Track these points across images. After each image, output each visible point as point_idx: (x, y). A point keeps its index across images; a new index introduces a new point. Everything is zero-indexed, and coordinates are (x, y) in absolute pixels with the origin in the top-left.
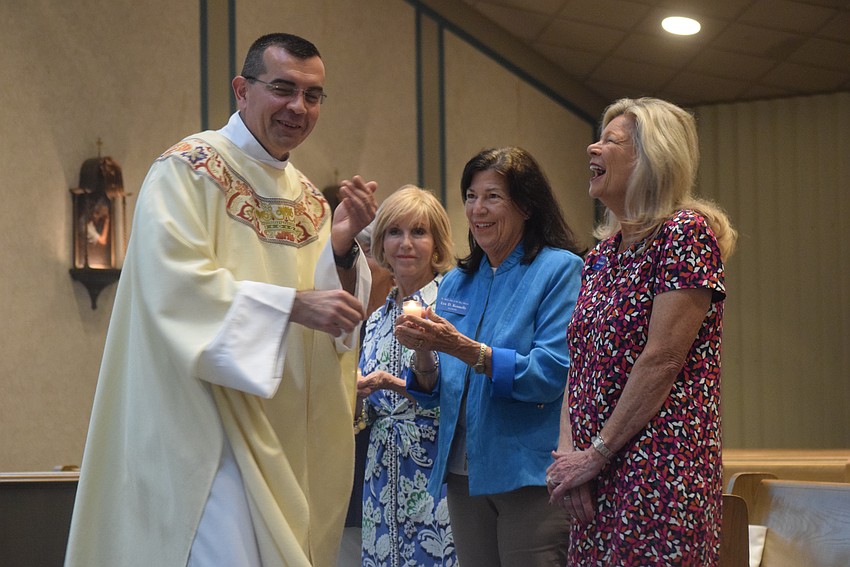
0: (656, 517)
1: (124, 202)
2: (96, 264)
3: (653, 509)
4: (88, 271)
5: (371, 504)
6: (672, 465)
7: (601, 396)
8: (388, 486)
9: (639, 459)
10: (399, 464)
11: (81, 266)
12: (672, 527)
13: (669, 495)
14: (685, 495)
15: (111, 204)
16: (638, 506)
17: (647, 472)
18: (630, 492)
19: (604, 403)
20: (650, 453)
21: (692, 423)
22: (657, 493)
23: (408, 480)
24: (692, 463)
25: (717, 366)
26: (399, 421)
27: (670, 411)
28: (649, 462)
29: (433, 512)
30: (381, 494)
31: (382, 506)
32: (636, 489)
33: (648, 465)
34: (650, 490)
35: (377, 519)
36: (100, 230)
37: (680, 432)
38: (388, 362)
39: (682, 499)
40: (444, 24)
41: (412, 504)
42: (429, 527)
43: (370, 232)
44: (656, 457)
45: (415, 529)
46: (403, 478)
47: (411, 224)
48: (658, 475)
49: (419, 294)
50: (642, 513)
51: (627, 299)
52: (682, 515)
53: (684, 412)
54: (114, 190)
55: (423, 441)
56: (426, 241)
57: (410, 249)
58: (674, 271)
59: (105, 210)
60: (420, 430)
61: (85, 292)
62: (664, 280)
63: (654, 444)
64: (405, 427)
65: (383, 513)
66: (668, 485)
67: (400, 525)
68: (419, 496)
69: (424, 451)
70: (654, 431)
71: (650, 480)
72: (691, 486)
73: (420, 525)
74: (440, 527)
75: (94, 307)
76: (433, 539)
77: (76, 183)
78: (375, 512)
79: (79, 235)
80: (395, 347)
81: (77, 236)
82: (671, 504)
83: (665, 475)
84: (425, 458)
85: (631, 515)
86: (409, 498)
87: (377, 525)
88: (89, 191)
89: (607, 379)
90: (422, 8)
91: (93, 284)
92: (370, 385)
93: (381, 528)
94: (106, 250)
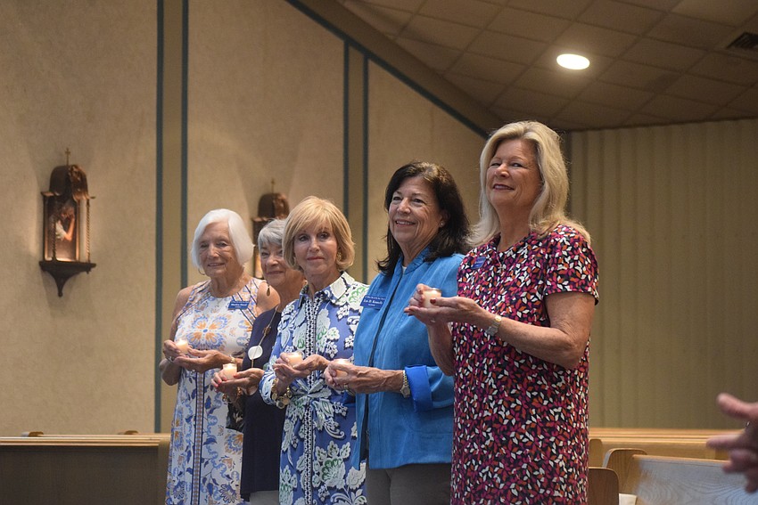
0: (542, 491)
1: (88, 203)
2: (63, 257)
3: (539, 484)
4: (55, 262)
5: (289, 471)
6: (554, 446)
7: (492, 380)
8: (305, 455)
9: (525, 440)
10: (315, 436)
11: (50, 259)
12: (556, 499)
13: (552, 472)
14: (565, 470)
15: (76, 205)
16: (527, 481)
17: (533, 452)
18: (518, 468)
19: (494, 386)
20: (535, 436)
21: (569, 408)
22: (542, 471)
23: (323, 450)
24: (569, 442)
25: (587, 360)
26: (315, 399)
27: (551, 400)
28: (535, 444)
29: (345, 477)
30: (298, 463)
31: (299, 473)
32: (525, 466)
33: (534, 446)
34: (536, 468)
35: (294, 484)
36: (66, 229)
37: (560, 417)
38: (304, 348)
39: (563, 473)
40: (368, 55)
41: (326, 471)
42: (341, 491)
43: (280, 235)
44: (540, 440)
45: (328, 493)
46: (318, 448)
47: (316, 229)
48: (542, 455)
49: (329, 289)
50: (530, 487)
51: (519, 298)
52: (564, 487)
53: (563, 398)
54: (80, 193)
55: (336, 416)
56: (330, 243)
57: (318, 250)
58: (565, 276)
59: (71, 210)
60: (333, 407)
61: (52, 281)
62: (557, 283)
63: (539, 428)
64: (320, 404)
65: (299, 479)
66: (551, 463)
67: (315, 490)
68: (333, 464)
69: (337, 424)
70: (538, 417)
71: (536, 460)
72: (569, 463)
73: (332, 489)
74: (351, 490)
75: (60, 294)
76: (344, 501)
77: (47, 188)
78: (292, 478)
79: (49, 231)
80: (310, 336)
81: (46, 233)
82: (555, 480)
83: (549, 455)
84: (338, 431)
85: (521, 489)
86: (324, 466)
87: (294, 490)
88: (57, 194)
89: (498, 366)
90: (349, 43)
91: (60, 274)
92: (309, 367)
93: (298, 492)
94: (73, 245)
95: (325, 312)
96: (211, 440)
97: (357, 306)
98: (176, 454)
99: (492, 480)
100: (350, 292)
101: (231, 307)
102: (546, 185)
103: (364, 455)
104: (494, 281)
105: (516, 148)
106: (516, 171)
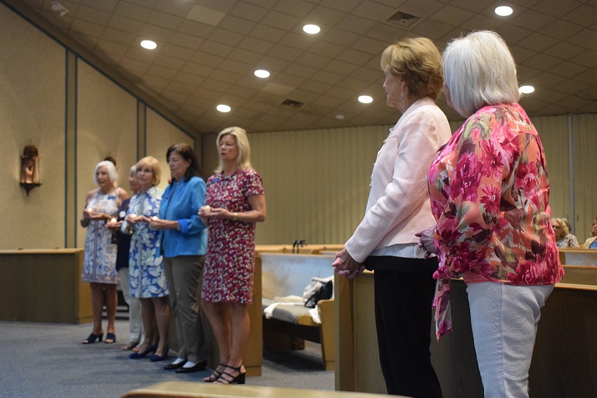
2: (29, 181)
5: (133, 260)
10: (142, 246)
13: (245, 258)
15: (34, 161)
29: (154, 262)
30: (136, 257)
31: (136, 260)
36: (30, 170)
40: (146, 105)
41: (146, 259)
42: (153, 267)
45: (147, 268)
46: (143, 251)
55: (150, 239)
56: (149, 174)
59: (32, 163)
64: (144, 234)
65: (136, 263)
67: (142, 266)
68: (149, 257)
69: (150, 242)
73: (149, 266)
74: (156, 266)
75: (28, 195)
76: (153, 271)
77: (22, 153)
78: (134, 262)
84: (151, 244)
86: (146, 257)
87: (134, 266)
90: (139, 100)
91: (28, 188)
92: (139, 221)
93: (136, 267)
94: (32, 177)
95: (147, 199)
96: (100, 249)
97: (160, 198)
98: (87, 255)
99: (222, 261)
100: (158, 192)
101: (109, 198)
102: (240, 152)
103: (162, 253)
104: (222, 187)
105: (228, 138)
106: (228, 147)
